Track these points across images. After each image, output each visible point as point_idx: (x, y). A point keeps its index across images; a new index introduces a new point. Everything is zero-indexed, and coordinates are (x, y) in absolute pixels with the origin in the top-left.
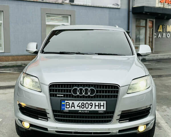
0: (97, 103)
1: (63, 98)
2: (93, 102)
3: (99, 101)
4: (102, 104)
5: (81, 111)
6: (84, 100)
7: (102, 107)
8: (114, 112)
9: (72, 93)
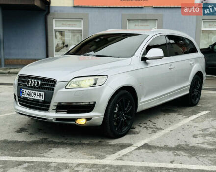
1: (23, 87)
2: (36, 92)
3: (40, 92)
4: (42, 95)
5: (29, 98)
6: (31, 90)
7: (41, 97)
8: (49, 103)
9: (27, 84)
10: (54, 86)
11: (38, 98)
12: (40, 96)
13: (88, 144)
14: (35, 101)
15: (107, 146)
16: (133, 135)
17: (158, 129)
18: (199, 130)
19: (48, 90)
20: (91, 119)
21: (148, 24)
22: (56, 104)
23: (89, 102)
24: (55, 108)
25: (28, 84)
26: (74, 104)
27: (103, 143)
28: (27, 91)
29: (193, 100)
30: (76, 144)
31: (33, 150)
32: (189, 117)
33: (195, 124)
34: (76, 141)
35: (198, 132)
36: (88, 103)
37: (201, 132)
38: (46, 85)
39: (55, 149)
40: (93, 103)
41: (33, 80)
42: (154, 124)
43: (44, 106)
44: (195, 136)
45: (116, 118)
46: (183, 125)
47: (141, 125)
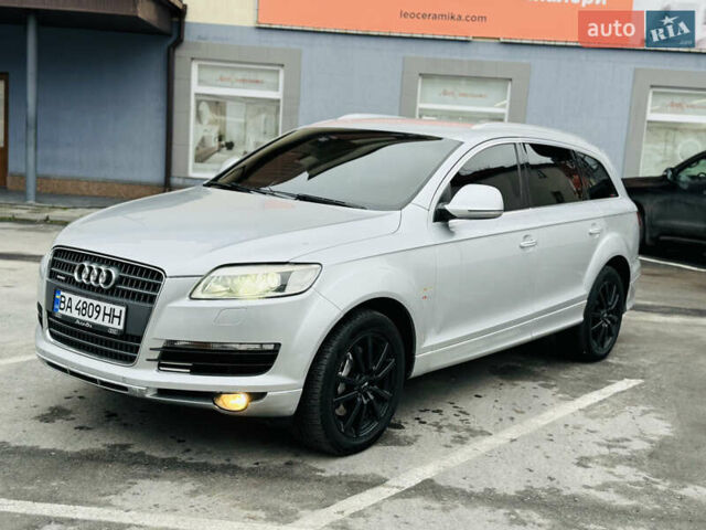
0: (109, 306)
1: (62, 285)
2: (102, 304)
3: (114, 303)
4: (117, 314)
5: (81, 321)
6: (87, 296)
7: (116, 320)
8: (139, 339)
9: (76, 275)
10: (156, 287)
11: (106, 323)
12: (112, 316)
13: (251, 472)
14: (97, 332)
15: (307, 480)
16: (394, 448)
17: (474, 433)
18: (600, 444)
19: (139, 299)
20: (263, 395)
21: (483, 93)
22: (160, 345)
23: (262, 344)
24: (156, 355)
25: (80, 276)
26: (217, 347)
27: (298, 470)
28: (76, 299)
29: (595, 344)
30: (213, 470)
31: (80, 482)
32: (575, 397)
33: (589, 420)
34: (217, 460)
35: (595, 451)
36: (257, 347)
37: (605, 451)
38: (133, 283)
39: (147, 483)
40: (271, 347)
41: (94, 266)
42: (462, 416)
43: (122, 346)
44: (583, 462)
45: (343, 394)
46: (553, 424)
47: (424, 417)
